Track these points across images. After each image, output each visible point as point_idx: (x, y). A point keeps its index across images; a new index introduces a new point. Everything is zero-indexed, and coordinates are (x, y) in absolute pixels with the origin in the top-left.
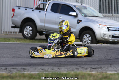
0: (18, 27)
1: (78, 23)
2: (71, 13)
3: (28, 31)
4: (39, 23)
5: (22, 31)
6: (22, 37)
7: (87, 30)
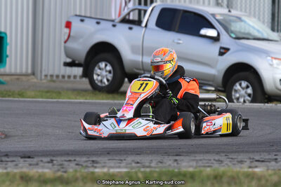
0: (79, 65)
1: (221, 54)
2: (204, 32)
3: (103, 73)
4: (128, 55)
5: (88, 73)
6: (89, 87)
7: (242, 71)
